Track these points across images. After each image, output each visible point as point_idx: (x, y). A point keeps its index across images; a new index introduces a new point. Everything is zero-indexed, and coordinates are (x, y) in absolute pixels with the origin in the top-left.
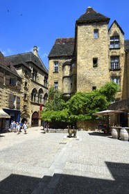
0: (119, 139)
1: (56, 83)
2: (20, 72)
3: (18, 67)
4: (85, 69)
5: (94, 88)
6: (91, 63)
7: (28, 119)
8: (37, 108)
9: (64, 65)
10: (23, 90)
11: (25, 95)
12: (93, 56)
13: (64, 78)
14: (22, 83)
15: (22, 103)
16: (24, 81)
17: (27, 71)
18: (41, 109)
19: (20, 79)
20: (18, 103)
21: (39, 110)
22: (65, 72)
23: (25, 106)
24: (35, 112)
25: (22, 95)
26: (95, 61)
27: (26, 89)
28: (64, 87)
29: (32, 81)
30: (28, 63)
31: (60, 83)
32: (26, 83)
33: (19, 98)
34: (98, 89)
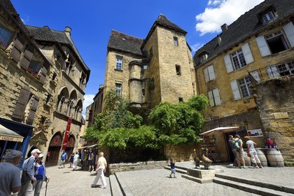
1: (119, 85)
2: (49, 54)
4: (169, 75)
5: (181, 100)
9: (131, 65)
10: (47, 87)
11: (49, 96)
12: (176, 63)
13: (131, 80)
14: (49, 73)
15: (40, 112)
17: (60, 56)
20: (33, 110)
21: (65, 129)
22: (134, 73)
23: (43, 119)
24: (58, 133)
25: (44, 96)
26: (178, 68)
27: (53, 85)
29: (64, 74)
31: (125, 87)
32: (55, 75)
33: (37, 99)
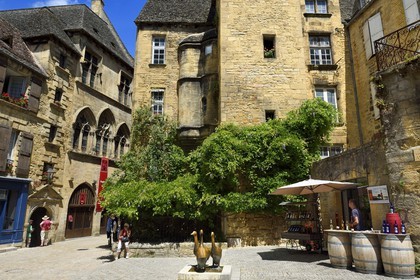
0: (350, 268)
1: (158, 95)
2: (42, 58)
3: (37, 42)
4: (244, 61)
5: (270, 114)
6: (260, 48)
7: (55, 209)
8: (89, 173)
9: (182, 48)
10: (47, 114)
11: (53, 129)
12: (265, 31)
13: (181, 81)
14: (45, 90)
15: (40, 155)
16: (52, 85)
17: (65, 56)
18: (103, 176)
19: (39, 79)
20: (25, 155)
21: (97, 177)
22: (186, 66)
23: (47, 165)
24: (84, 186)
25: (44, 130)
26: (269, 42)
27: (58, 110)
28: (184, 110)
29: (81, 86)
30: (71, 33)
31: (170, 96)
32: (59, 93)
33: (29, 138)
34: (281, 116)
